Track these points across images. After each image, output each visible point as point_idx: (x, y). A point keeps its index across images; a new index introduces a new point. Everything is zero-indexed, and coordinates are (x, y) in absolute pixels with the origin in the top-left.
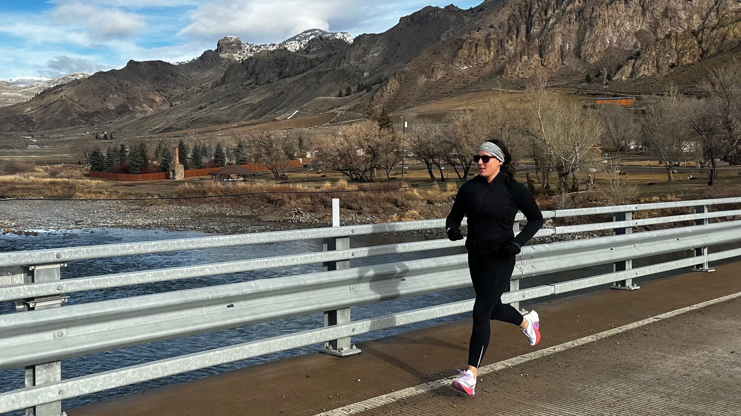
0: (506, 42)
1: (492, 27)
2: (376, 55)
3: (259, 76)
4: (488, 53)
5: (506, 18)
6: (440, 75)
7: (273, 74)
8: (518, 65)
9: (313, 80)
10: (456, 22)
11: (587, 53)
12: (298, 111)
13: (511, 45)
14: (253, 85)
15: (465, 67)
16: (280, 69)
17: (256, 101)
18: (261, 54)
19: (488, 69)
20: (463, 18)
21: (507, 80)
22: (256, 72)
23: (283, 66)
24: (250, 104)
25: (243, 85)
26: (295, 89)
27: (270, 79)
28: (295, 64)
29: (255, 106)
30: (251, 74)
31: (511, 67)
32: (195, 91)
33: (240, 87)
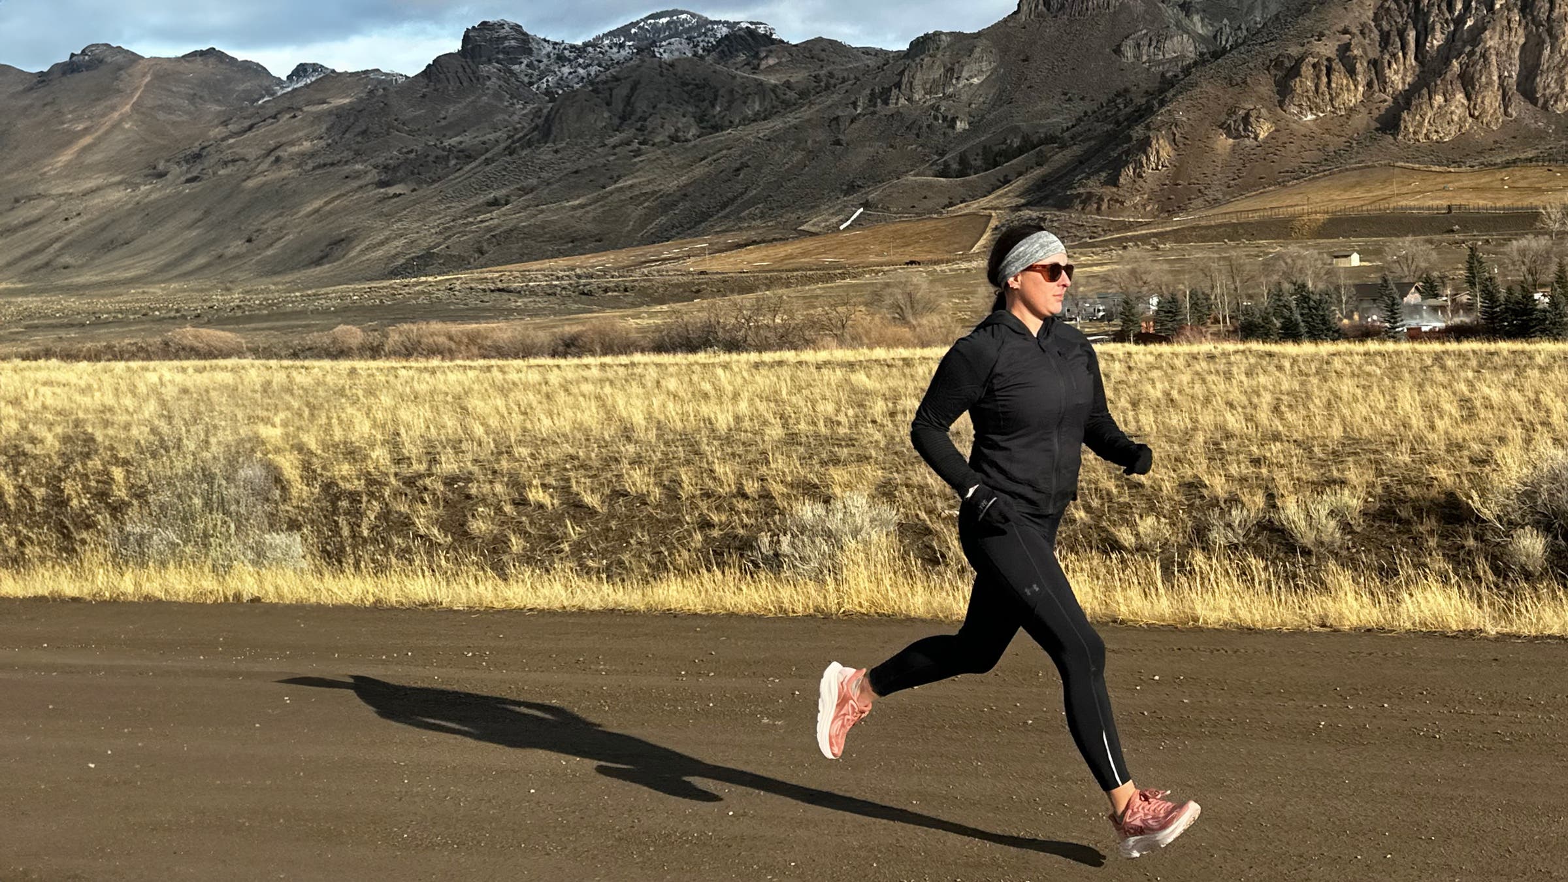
0: (1386, 64)
1: (1346, 31)
2: (975, 81)
3: (647, 123)
4: (1352, 87)
5: (1371, 14)
6: (1264, 131)
7: (684, 120)
8: (1426, 114)
9: (821, 135)
10: (1147, 17)
11: (1548, 91)
12: (861, 210)
13: (1396, 72)
14: (635, 145)
15: (1310, 117)
16: (697, 106)
17: (672, 185)
18: (643, 69)
19: (1361, 120)
20: (1159, 9)
21: (1409, 147)
22: (639, 113)
23: (704, 100)
24: (654, 193)
25: (605, 145)
26: (777, 156)
27: (677, 130)
28: (737, 96)
29: (670, 198)
30: (623, 118)
31: (1414, 119)
32: (431, 159)
33: (599, 150)
